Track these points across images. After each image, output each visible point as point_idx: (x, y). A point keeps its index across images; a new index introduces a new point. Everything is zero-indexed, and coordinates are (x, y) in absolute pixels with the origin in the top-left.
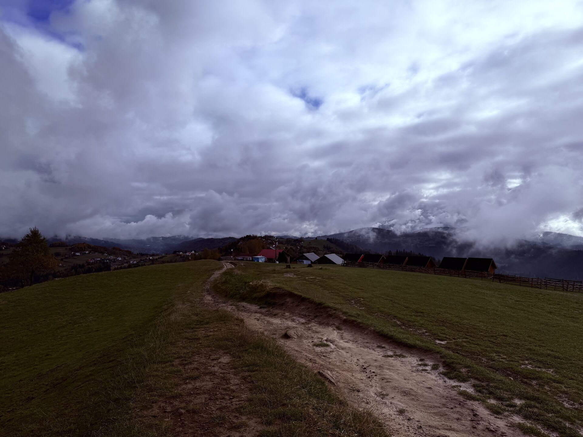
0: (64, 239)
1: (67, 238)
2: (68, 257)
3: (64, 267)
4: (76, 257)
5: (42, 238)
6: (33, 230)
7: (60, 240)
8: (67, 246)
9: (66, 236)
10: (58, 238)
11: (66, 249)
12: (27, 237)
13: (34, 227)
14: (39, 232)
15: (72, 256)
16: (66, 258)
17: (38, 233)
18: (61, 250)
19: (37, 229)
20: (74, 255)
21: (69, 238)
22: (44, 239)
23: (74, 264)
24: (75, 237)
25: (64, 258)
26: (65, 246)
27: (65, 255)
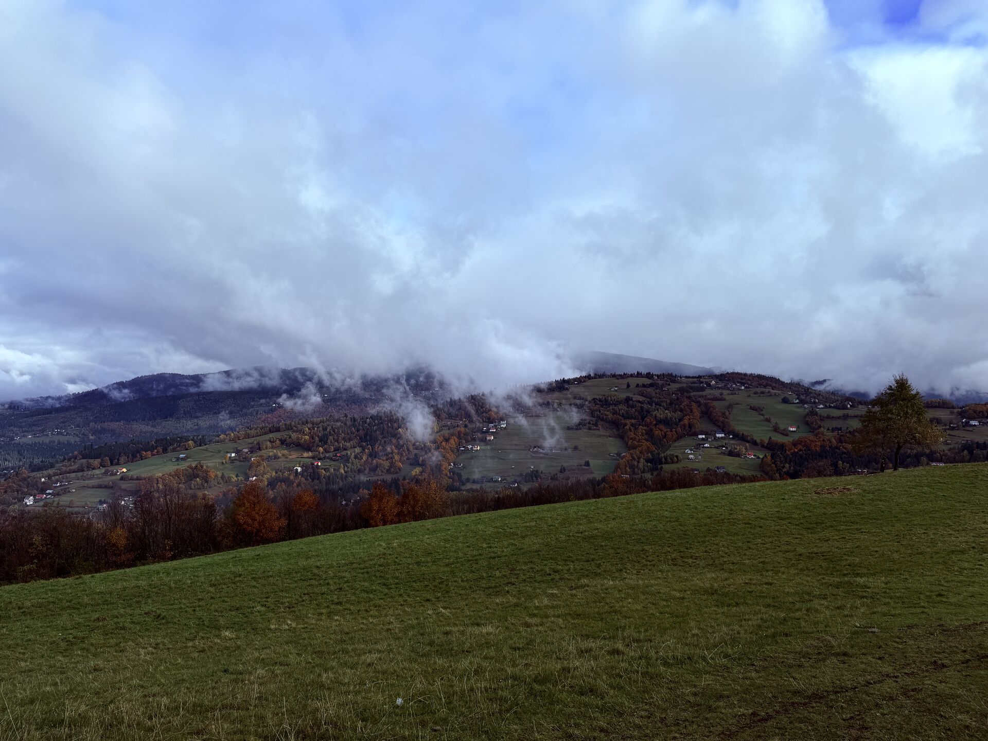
0: (948, 396)
1: (952, 394)
2: (955, 427)
3: (948, 444)
4: (970, 429)
5: (914, 392)
6: (898, 378)
7: (939, 396)
8: (953, 408)
9: (952, 389)
10: (936, 393)
11: (952, 413)
12: (888, 389)
13: (901, 374)
14: (909, 383)
15: (963, 427)
16: (953, 428)
17: (907, 384)
18: (943, 414)
19: (905, 378)
20: (967, 424)
21: (957, 393)
22: (918, 393)
23: (967, 440)
24: (967, 391)
25: (948, 429)
26: (949, 408)
27: (950, 424)
